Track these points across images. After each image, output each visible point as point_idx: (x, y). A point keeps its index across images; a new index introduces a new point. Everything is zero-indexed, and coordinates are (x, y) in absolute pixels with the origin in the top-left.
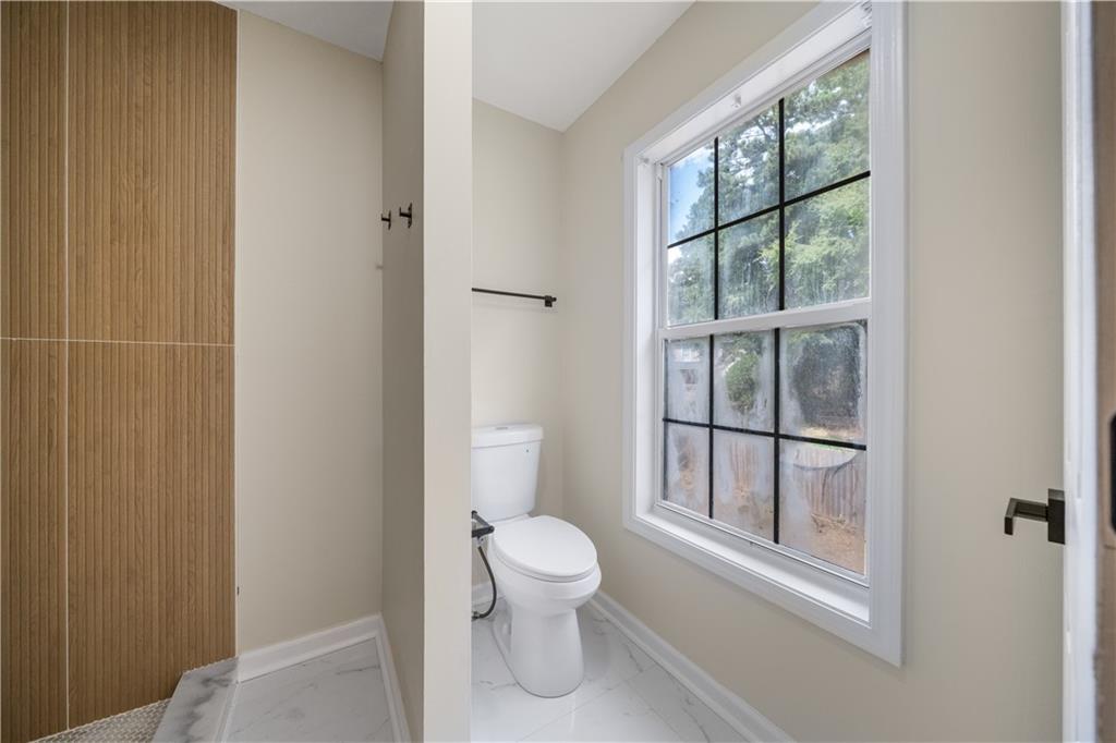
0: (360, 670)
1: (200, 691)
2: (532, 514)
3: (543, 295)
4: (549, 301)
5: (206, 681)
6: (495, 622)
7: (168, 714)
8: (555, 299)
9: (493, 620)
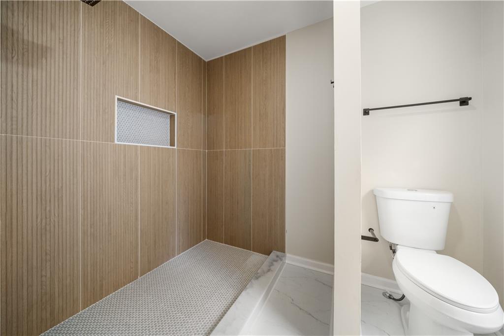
0: (324, 284)
1: (275, 258)
2: (438, 252)
3: (459, 98)
4: (464, 102)
5: (277, 256)
6: (403, 307)
7: (268, 260)
8: (470, 99)
9: (402, 306)
